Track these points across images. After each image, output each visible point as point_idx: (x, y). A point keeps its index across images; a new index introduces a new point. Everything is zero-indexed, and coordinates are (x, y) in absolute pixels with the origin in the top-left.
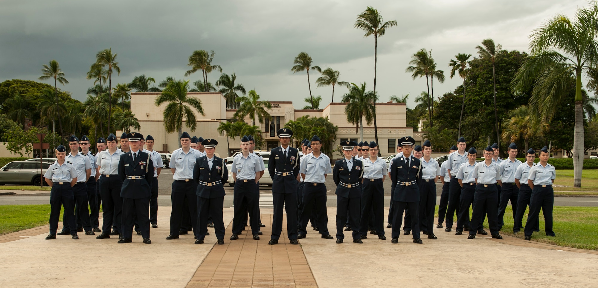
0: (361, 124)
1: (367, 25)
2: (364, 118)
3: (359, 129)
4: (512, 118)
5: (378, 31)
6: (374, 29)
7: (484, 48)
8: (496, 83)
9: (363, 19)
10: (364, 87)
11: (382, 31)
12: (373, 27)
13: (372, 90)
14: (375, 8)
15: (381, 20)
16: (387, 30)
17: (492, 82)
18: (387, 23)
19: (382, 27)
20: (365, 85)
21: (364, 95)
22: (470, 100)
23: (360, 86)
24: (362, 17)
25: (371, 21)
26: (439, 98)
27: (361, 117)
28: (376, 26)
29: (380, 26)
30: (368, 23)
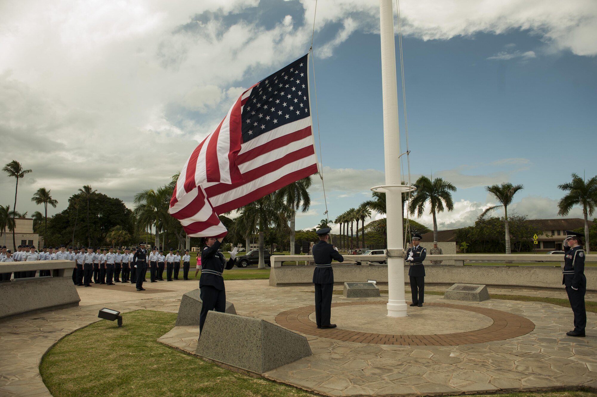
0: (5, 230)
1: (11, 171)
2: (7, 227)
3: (3, 234)
4: (113, 232)
5: (19, 175)
6: (16, 173)
7: (84, 190)
8: (89, 210)
9: (9, 167)
10: (8, 208)
11: (22, 176)
12: (16, 172)
13: (13, 210)
14: (18, 161)
15: (22, 169)
16: (25, 175)
17: (87, 209)
18: (24, 171)
19: (22, 173)
20: (9, 207)
21: (8, 213)
22: (73, 218)
23: (5, 207)
24: (8, 165)
25: (15, 169)
26: (52, 216)
27: (5, 226)
28: (18, 172)
29: (20, 172)
30: (12, 169)
